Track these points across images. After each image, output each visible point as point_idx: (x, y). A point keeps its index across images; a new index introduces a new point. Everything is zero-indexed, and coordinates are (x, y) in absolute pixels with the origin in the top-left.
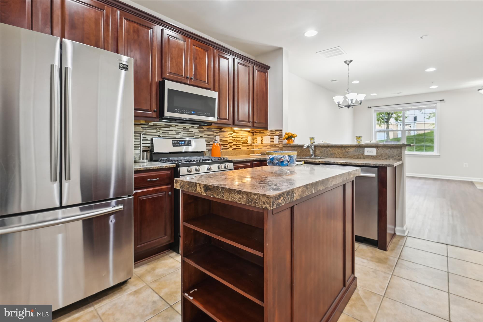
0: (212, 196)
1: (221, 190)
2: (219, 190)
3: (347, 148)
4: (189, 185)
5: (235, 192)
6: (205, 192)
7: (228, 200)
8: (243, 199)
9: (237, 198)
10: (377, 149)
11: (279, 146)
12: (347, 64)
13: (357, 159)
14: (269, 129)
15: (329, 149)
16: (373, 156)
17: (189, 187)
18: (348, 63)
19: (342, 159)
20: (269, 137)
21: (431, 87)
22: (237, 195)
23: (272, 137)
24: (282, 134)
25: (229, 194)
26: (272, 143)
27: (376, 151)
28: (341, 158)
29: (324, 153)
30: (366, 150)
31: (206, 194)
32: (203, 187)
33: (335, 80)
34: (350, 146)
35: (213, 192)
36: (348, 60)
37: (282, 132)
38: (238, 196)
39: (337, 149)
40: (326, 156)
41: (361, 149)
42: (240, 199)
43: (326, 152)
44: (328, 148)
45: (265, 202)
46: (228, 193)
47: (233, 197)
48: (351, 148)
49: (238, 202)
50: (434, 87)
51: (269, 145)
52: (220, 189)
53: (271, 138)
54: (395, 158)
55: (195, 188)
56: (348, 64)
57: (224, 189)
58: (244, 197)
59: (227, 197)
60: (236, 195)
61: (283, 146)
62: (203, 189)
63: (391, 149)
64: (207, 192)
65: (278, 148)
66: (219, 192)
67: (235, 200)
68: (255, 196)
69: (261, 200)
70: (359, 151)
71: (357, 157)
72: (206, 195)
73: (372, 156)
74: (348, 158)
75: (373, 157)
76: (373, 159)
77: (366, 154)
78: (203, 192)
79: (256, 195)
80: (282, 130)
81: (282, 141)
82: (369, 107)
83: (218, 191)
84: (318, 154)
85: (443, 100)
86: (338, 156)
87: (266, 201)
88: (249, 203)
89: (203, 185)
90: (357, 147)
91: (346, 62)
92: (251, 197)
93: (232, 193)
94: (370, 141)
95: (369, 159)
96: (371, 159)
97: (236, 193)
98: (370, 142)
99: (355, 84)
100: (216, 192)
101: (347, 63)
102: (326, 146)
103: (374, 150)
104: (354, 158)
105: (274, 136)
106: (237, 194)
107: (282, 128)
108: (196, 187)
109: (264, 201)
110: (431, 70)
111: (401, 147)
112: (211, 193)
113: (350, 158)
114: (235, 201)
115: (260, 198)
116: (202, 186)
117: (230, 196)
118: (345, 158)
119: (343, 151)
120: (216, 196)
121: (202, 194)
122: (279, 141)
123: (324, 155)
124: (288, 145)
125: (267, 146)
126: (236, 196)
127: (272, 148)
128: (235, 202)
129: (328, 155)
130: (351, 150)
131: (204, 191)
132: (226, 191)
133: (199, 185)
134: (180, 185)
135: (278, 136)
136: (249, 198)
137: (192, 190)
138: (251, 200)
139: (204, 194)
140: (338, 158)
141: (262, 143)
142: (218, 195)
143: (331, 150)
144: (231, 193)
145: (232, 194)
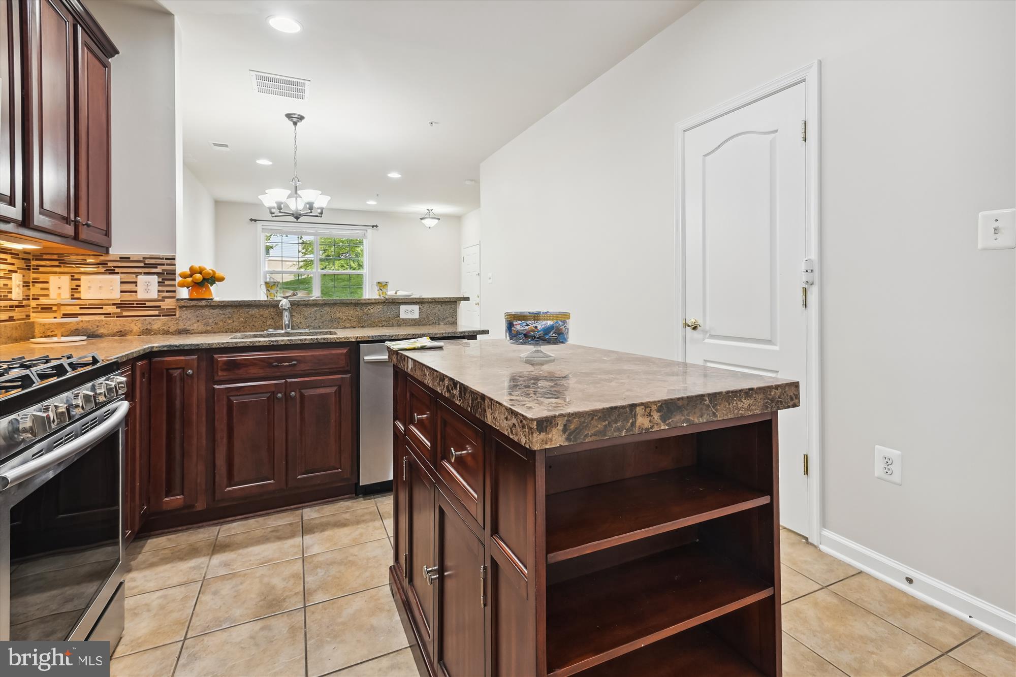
0: (685, 425)
1: (710, 401)
2: (704, 403)
3: (367, 307)
4: (605, 421)
5: (740, 395)
6: (664, 422)
7: (726, 417)
8: (757, 403)
9: (745, 406)
10: (421, 307)
11: (160, 306)
12: (292, 123)
13: (386, 327)
14: (110, 253)
15: (327, 309)
16: (415, 320)
17: (605, 426)
18: (295, 120)
19: (357, 328)
20: (117, 278)
21: (368, 203)
22: (745, 399)
23: (131, 278)
24: (175, 270)
25: (729, 404)
26: (128, 297)
27: (419, 310)
28: (355, 328)
29: (314, 319)
30: (403, 308)
31: (667, 425)
32: (659, 411)
33: (226, 146)
34: (374, 301)
35: (689, 413)
36: (295, 114)
37: (175, 265)
38: (746, 402)
39: (344, 309)
40: (319, 327)
41: (393, 307)
42: (752, 405)
43: (318, 316)
44: (325, 309)
45: (793, 396)
46: (727, 402)
47: (737, 408)
48: (375, 305)
49: (747, 415)
50: (372, 203)
51: (114, 304)
52: (706, 401)
53: (121, 283)
54: (448, 321)
55: (628, 422)
56: (295, 124)
57: (715, 397)
58: (759, 400)
59: (723, 413)
60: (742, 402)
61: (181, 307)
62: (656, 416)
63: (441, 306)
64: (671, 418)
65: (157, 313)
66: (704, 407)
67: (741, 412)
68: (777, 391)
69: (787, 395)
70: (389, 312)
71: (386, 324)
72: (667, 428)
73: (412, 320)
74: (369, 327)
75: (414, 322)
76: (414, 325)
77: (403, 316)
78: (657, 424)
79: (779, 388)
80: (174, 259)
81: (174, 291)
82: (251, 220)
83: (701, 406)
84: (299, 321)
85: (377, 226)
86: (348, 325)
87: (794, 394)
88: (767, 407)
89: (656, 405)
90: (389, 303)
91: (289, 116)
92: (770, 395)
93: (735, 399)
94: (394, 292)
95: (408, 326)
96: (410, 325)
97: (742, 397)
98: (396, 293)
99: (261, 164)
100: (697, 410)
101: (292, 120)
102: (321, 302)
103: (416, 308)
104: (381, 325)
105: (140, 277)
106: (745, 397)
107: (175, 252)
108: (635, 416)
109: (792, 394)
110: (394, 175)
111: (456, 302)
112: (683, 418)
113: (374, 327)
114: (741, 414)
115: (785, 392)
116: (654, 407)
117: (730, 408)
118: (362, 327)
119: (358, 313)
120: (696, 421)
121: (656, 428)
122: (159, 291)
123: (313, 324)
124: (203, 303)
125: (104, 307)
126: (742, 404)
127: (125, 314)
128: (743, 417)
129: (325, 323)
130: (373, 310)
131: (661, 420)
132: (722, 400)
133: (645, 407)
134: (564, 431)
135: (156, 277)
136: (768, 399)
137: (619, 430)
138: (771, 400)
139: (663, 428)
140: (347, 328)
141: (76, 295)
142: (701, 417)
143: (331, 312)
144: (733, 399)
145: (735, 402)
